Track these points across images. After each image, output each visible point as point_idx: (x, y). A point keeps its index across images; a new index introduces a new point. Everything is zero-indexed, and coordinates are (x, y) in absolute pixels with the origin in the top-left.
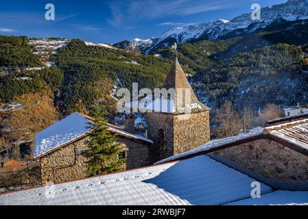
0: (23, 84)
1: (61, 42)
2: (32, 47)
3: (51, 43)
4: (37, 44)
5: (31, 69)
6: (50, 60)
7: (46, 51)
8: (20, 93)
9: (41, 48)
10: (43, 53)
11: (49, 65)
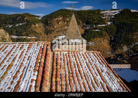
0: (96, 33)
1: (117, 11)
2: (102, 14)
3: (112, 12)
4: (105, 13)
5: (100, 26)
6: (110, 21)
7: (109, 16)
8: (94, 37)
9: (106, 15)
10: (107, 17)
11: (109, 23)
